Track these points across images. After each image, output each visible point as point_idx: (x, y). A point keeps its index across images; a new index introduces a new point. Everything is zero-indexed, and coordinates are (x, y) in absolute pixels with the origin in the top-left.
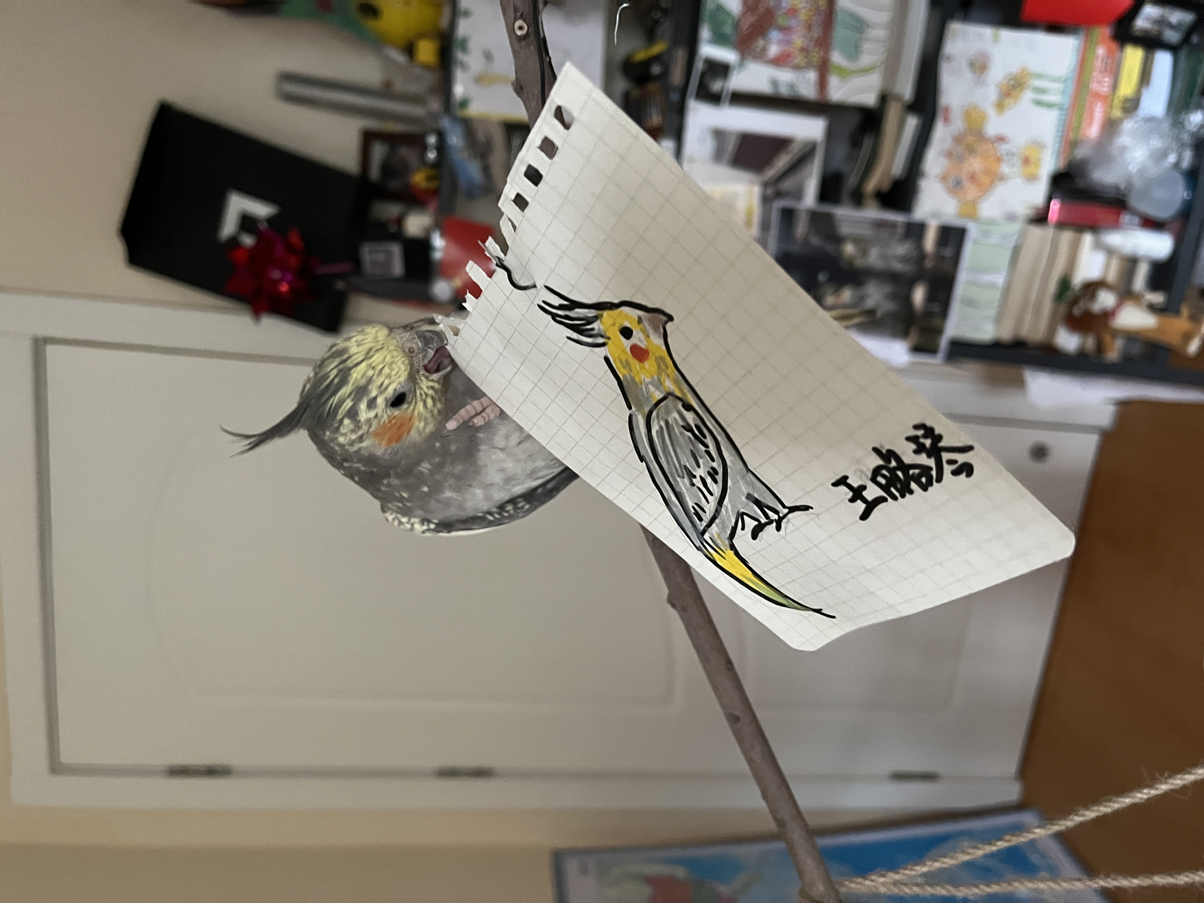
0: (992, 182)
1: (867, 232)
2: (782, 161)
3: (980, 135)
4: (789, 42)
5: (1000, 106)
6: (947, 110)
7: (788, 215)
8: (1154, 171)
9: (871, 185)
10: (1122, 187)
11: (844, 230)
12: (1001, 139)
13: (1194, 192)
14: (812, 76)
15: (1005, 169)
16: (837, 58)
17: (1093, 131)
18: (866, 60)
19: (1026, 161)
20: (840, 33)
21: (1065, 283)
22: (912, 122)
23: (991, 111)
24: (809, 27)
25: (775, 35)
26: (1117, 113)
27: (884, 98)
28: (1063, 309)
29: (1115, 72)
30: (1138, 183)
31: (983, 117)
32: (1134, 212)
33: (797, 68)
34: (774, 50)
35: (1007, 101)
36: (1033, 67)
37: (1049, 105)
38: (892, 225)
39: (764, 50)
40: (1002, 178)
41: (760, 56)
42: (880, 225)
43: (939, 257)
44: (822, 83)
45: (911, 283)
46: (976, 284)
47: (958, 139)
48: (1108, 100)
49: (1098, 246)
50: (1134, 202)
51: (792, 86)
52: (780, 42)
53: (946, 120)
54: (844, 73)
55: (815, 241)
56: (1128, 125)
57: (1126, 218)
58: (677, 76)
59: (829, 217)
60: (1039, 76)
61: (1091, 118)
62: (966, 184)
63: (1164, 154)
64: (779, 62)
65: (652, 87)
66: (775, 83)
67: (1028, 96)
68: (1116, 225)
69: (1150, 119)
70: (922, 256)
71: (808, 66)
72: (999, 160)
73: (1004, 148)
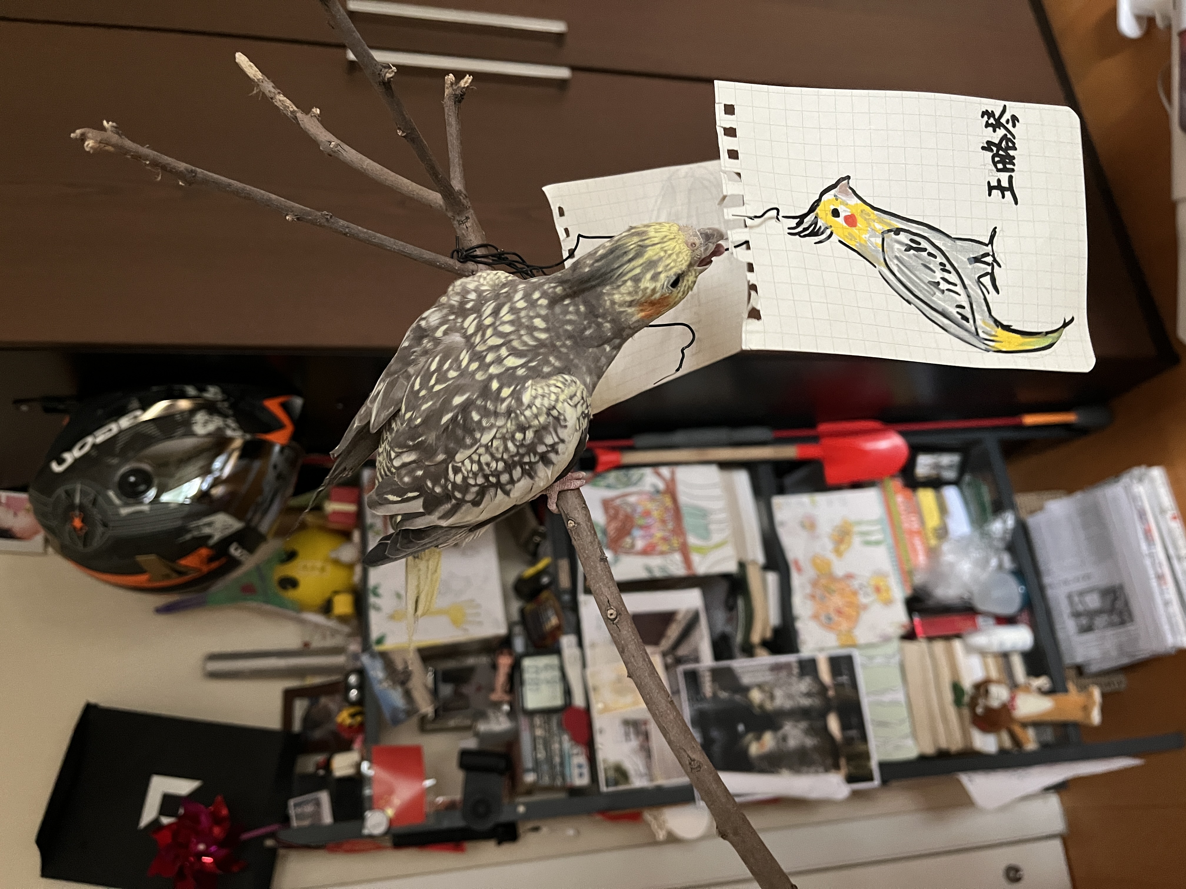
0: (858, 614)
1: (768, 677)
2: (674, 632)
3: (832, 578)
4: (652, 536)
5: (838, 552)
6: (796, 563)
7: (693, 678)
8: (984, 576)
9: (756, 638)
10: (966, 596)
11: (746, 680)
12: (849, 576)
13: (1025, 585)
14: (677, 557)
15: (863, 600)
16: (692, 540)
17: (922, 559)
18: (716, 538)
19: (878, 590)
20: (688, 521)
21: (957, 689)
22: (772, 578)
23: (832, 557)
24: (663, 522)
25: (637, 533)
26: (933, 542)
27: (742, 565)
28: (966, 712)
29: (917, 511)
30: (975, 589)
31: (828, 564)
32: (986, 614)
33: (662, 553)
34: (640, 544)
35: (842, 547)
36: (853, 518)
37: (877, 543)
38: (787, 666)
39: (633, 546)
40: (865, 607)
41: (630, 551)
42: (776, 668)
43: (838, 686)
44: (687, 561)
45: (823, 716)
46: (880, 704)
47: (815, 584)
48: (921, 533)
49: (970, 650)
50: (980, 606)
51: (663, 569)
52: (644, 537)
53: (799, 570)
54: (703, 551)
55: (724, 695)
56: (946, 547)
57: (980, 621)
58: (564, 581)
59: (729, 671)
60: (859, 523)
61: (915, 550)
62: (836, 618)
63: (986, 562)
64: (645, 552)
65: (545, 595)
66: (648, 569)
67: (857, 540)
68: (976, 629)
69: (961, 539)
70: (823, 689)
71: (672, 550)
72: (855, 593)
73: (855, 584)
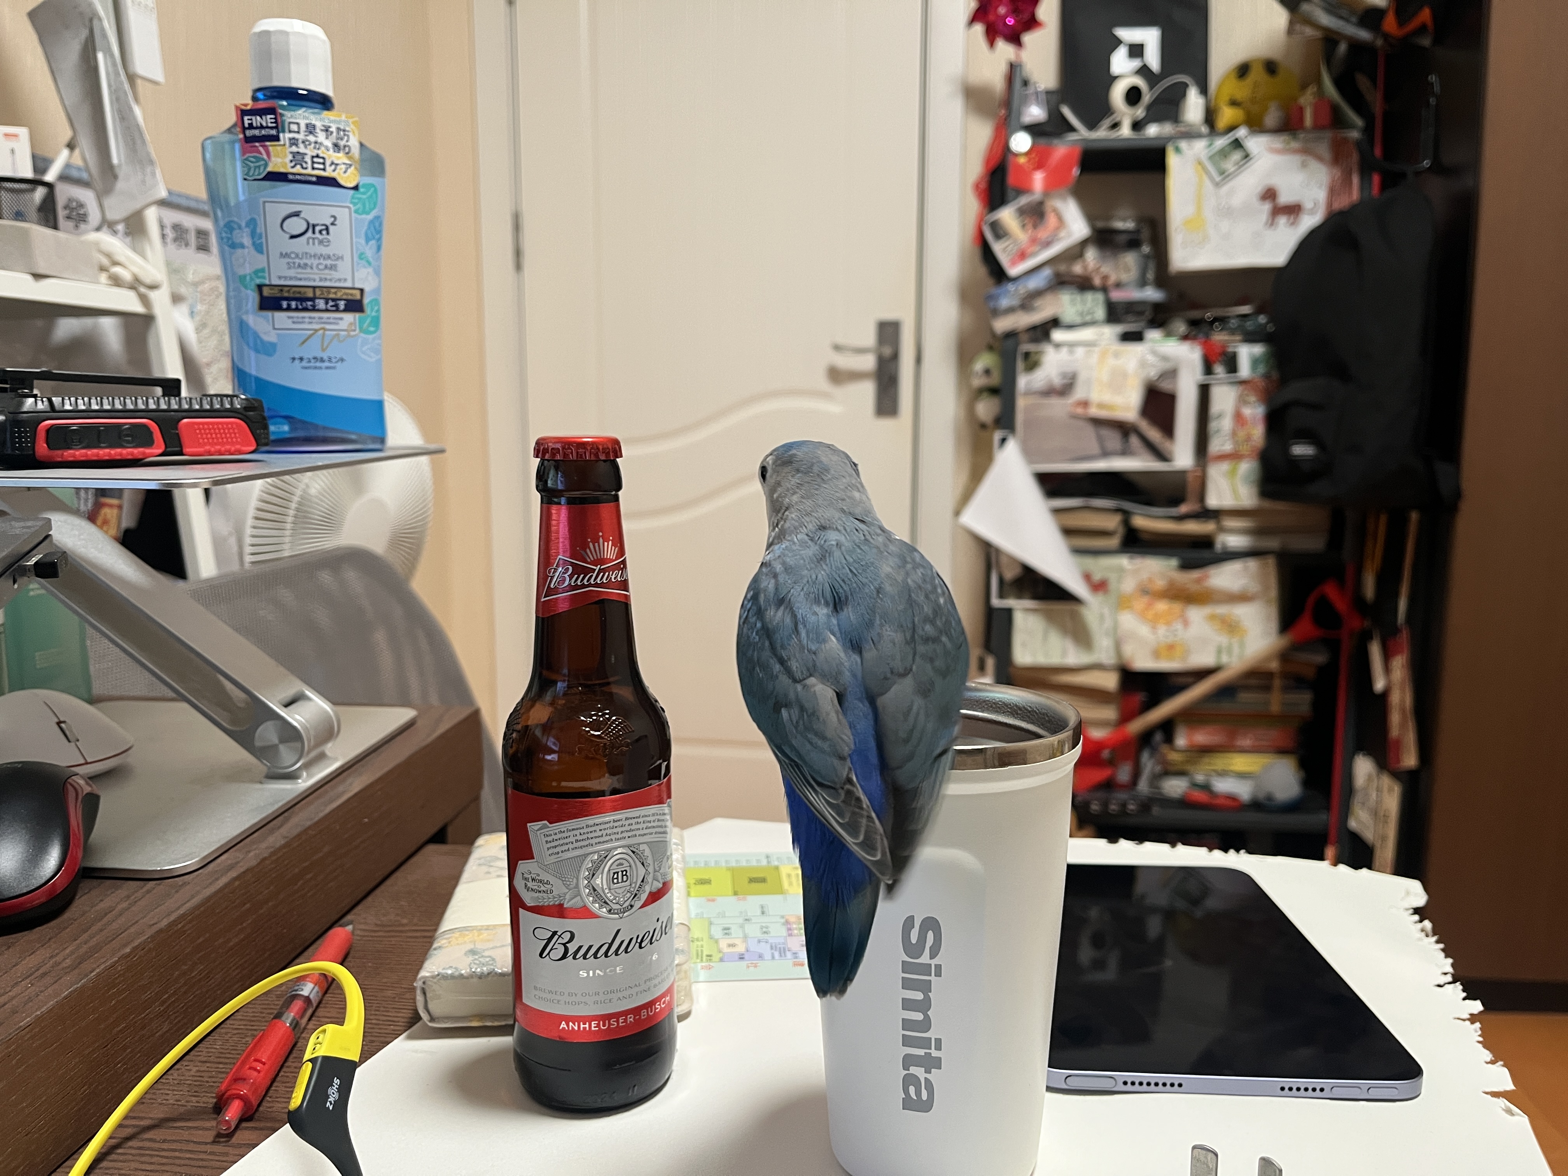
0: (1148, 621)
2: (1154, 434)
3: (1187, 604)
12: (1185, 624)
14: (1228, 447)
15: (1162, 628)
16: (1243, 465)
18: (1242, 491)
19: (1171, 647)
23: (1209, 610)
27: (1215, 514)
31: (1203, 605)
33: (1234, 434)
34: (1247, 411)
35: (1218, 622)
36: (1247, 640)
39: (1246, 403)
40: (1154, 628)
41: (1242, 402)
44: (1223, 457)
51: (1218, 431)
54: (1231, 475)
60: (1241, 646)
62: (1146, 599)
64: (1238, 417)
66: (1220, 416)
67: (1224, 638)
71: (1236, 443)
72: (1168, 623)
73: (1179, 626)
